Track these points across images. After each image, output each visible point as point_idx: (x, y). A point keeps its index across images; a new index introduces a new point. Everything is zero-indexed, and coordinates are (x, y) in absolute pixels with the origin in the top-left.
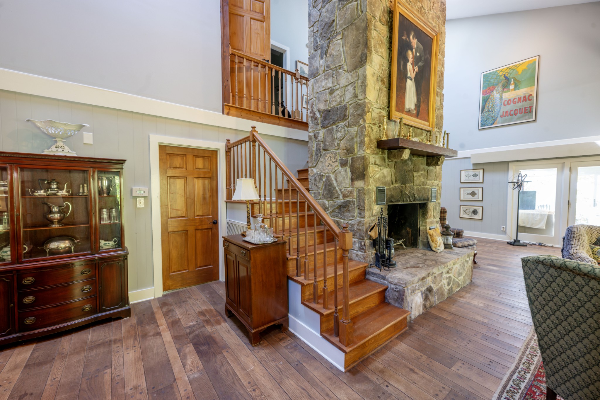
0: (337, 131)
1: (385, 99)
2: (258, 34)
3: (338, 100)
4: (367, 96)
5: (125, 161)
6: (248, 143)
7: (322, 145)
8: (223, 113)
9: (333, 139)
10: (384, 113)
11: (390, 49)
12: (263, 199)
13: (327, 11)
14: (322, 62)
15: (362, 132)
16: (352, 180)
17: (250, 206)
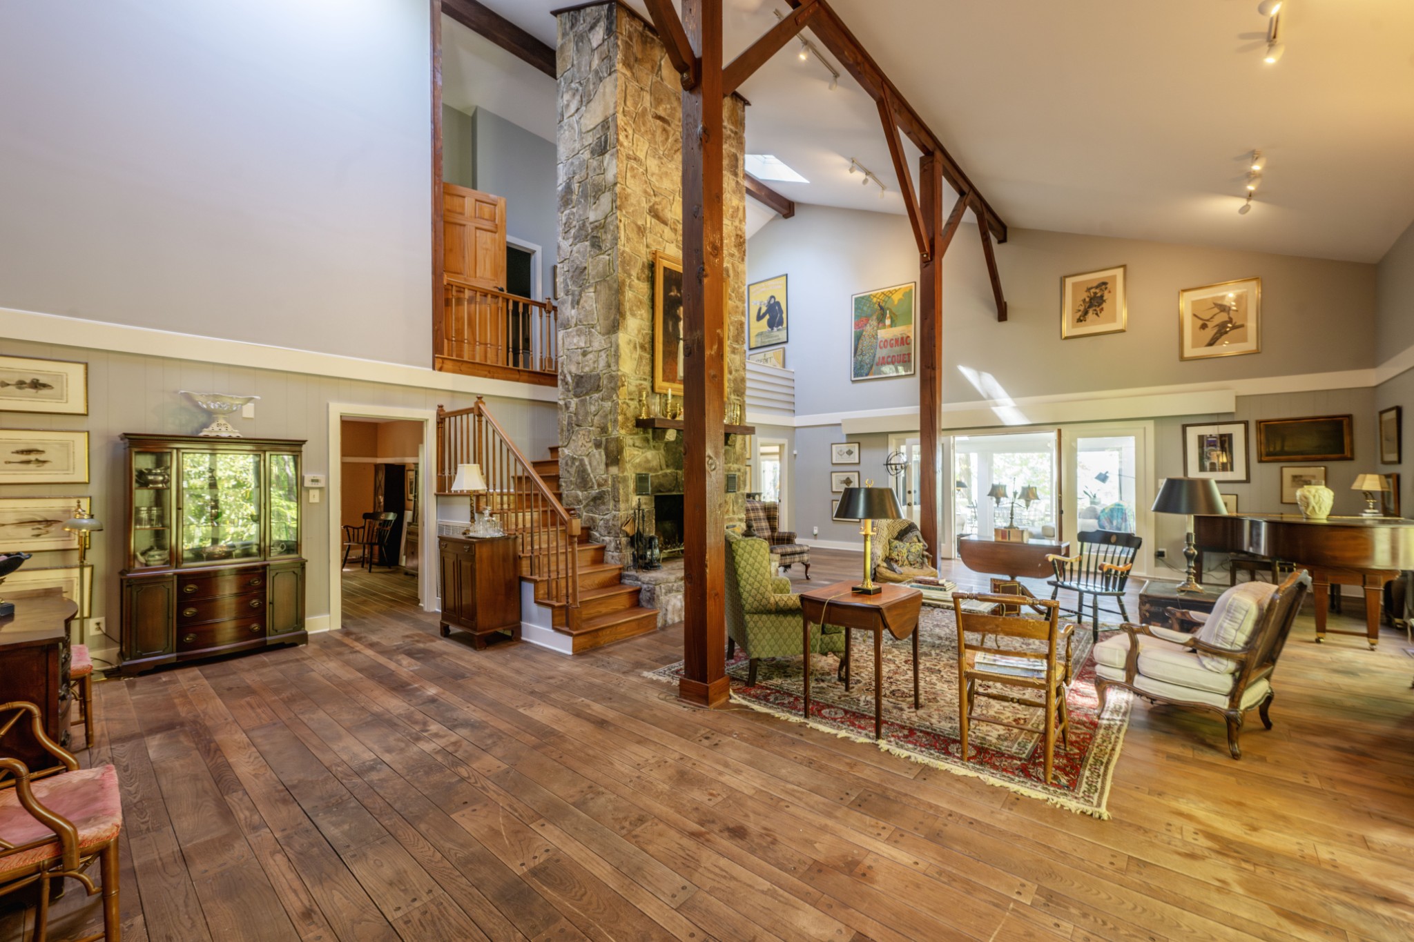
0: (591, 403)
1: (648, 369)
2: (487, 249)
3: (592, 366)
4: (621, 368)
5: (304, 442)
6: (471, 416)
7: (574, 418)
8: (434, 368)
9: (587, 413)
10: (647, 384)
11: (653, 307)
12: (491, 491)
13: (578, 252)
14: (573, 312)
15: (616, 409)
16: (607, 465)
17: (474, 499)
